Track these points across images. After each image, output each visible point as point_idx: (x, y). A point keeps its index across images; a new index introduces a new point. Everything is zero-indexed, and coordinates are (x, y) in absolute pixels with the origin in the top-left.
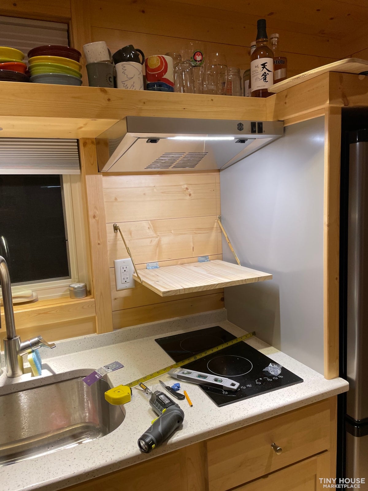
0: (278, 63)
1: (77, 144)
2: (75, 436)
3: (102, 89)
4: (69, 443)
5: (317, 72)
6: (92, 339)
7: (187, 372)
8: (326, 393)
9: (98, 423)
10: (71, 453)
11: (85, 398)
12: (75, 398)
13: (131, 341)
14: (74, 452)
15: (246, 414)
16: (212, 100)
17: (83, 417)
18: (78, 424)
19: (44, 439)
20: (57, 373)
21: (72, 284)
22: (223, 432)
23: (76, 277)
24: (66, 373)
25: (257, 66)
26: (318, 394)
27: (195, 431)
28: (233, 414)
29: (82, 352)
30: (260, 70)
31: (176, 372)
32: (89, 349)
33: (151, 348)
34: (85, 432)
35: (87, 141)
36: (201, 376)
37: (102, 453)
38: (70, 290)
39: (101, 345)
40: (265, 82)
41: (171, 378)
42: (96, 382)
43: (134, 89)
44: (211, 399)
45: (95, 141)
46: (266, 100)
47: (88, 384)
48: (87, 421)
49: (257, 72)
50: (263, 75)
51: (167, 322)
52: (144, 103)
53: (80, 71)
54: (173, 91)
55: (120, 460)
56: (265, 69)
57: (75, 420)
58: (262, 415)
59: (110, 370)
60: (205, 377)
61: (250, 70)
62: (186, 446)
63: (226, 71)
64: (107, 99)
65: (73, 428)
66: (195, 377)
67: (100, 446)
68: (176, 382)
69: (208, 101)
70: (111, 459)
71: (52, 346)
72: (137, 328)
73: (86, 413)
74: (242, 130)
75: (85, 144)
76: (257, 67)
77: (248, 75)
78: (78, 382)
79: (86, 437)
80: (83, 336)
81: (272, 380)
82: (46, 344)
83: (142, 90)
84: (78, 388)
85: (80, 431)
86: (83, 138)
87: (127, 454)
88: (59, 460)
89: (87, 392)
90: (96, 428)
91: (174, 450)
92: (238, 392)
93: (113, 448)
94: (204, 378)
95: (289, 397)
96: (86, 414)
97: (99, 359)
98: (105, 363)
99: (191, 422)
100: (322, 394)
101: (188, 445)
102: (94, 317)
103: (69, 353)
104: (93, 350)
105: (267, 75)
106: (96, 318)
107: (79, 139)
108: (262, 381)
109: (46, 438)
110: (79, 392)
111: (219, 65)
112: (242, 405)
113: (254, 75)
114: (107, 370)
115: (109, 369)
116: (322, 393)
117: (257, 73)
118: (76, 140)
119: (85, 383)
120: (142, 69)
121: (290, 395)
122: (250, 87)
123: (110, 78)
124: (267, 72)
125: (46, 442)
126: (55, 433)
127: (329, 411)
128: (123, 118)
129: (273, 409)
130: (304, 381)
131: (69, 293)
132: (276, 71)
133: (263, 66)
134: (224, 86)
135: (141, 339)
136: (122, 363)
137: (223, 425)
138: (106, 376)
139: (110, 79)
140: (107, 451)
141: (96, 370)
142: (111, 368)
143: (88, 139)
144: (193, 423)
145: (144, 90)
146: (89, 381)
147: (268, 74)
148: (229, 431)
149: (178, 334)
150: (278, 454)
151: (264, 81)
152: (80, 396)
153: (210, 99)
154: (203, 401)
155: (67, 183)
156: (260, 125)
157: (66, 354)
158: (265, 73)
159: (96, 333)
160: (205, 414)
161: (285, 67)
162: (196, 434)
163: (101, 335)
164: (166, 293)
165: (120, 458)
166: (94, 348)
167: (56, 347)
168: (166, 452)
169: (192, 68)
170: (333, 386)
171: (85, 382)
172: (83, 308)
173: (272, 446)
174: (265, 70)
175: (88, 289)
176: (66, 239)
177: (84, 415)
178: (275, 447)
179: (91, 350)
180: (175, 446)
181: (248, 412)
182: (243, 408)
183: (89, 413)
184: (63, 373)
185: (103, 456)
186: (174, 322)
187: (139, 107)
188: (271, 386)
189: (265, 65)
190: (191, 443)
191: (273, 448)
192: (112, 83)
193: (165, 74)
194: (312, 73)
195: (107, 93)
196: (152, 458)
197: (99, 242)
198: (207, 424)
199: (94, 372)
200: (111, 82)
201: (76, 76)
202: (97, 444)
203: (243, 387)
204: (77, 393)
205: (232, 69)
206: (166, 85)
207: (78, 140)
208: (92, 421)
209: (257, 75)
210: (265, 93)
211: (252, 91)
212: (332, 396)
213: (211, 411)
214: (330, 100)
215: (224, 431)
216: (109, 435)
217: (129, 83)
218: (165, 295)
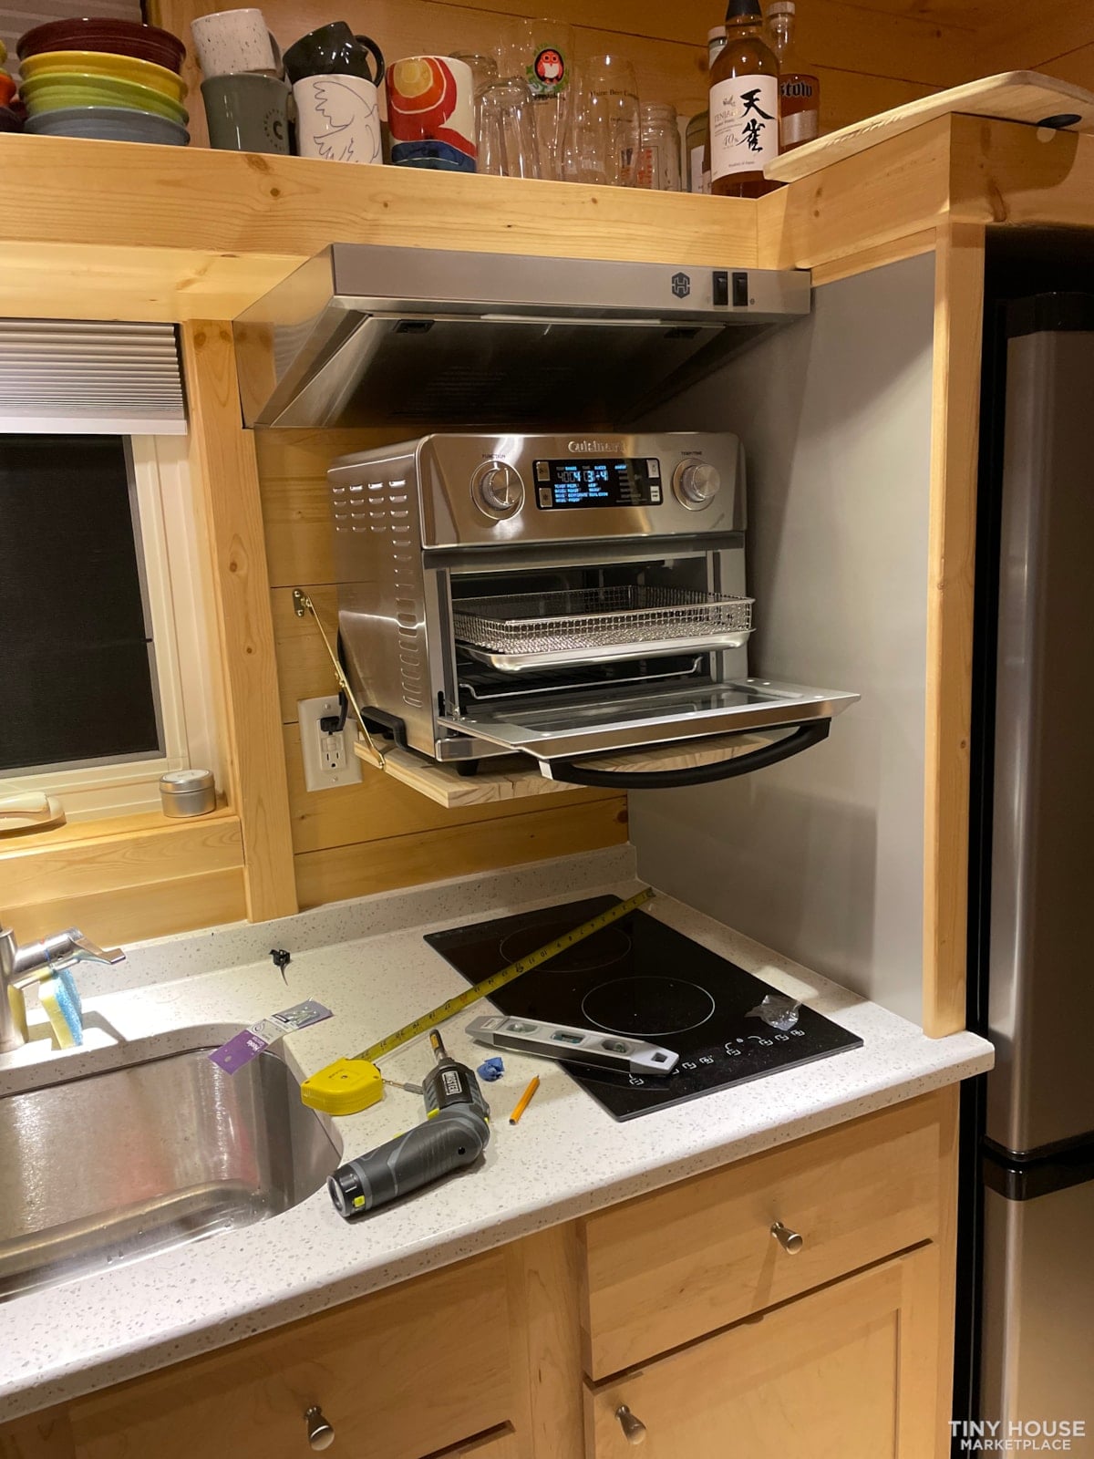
0: (791, 92)
1: (174, 339)
2: (190, 1222)
3: (254, 159)
4: (171, 1241)
5: (916, 115)
6: (235, 936)
7: (522, 1026)
8: (930, 1077)
9: (258, 1182)
10: (183, 1264)
11: (219, 1109)
12: (188, 1109)
13: (351, 943)
14: (192, 1262)
15: (700, 1141)
16: (595, 201)
17: (211, 1165)
18: (197, 1186)
19: (95, 1232)
20: (130, 1036)
21: (169, 773)
22: (633, 1193)
23: (181, 751)
24: (157, 1038)
25: (728, 99)
26: (907, 1079)
27: (552, 1193)
28: (660, 1140)
29: (205, 976)
30: (740, 112)
31: (489, 1027)
32: (227, 966)
33: (412, 962)
34: (220, 1209)
35: (206, 330)
36: (563, 1036)
37: (274, 1263)
38: (163, 792)
39: (262, 956)
40: (754, 149)
41: (476, 1046)
42: (249, 1064)
43: (352, 162)
44: (596, 1102)
45: (229, 329)
46: (756, 206)
47: (227, 1068)
48: (225, 1176)
49: (728, 118)
50: (748, 128)
51: (459, 886)
52: (386, 205)
53: (181, 100)
54: (473, 171)
55: (331, 1279)
56: (752, 108)
57: (187, 1174)
58: (745, 1142)
59: (291, 1026)
60: (578, 1039)
61: (707, 115)
62: (526, 1234)
63: (636, 114)
64: (270, 189)
65: (183, 1197)
66: (546, 1039)
67: (270, 1243)
68: (492, 1054)
69: (583, 203)
70: (305, 1278)
71: (115, 958)
72: (371, 903)
73: (222, 1153)
74: (686, 295)
75: (200, 339)
76: (729, 103)
77: (701, 129)
78: (195, 1064)
79: (222, 1223)
80: (207, 929)
81: (772, 1043)
82: (97, 954)
83: (378, 163)
84: (196, 1079)
85: (204, 1205)
86: (194, 322)
87: (350, 1263)
88: (147, 1285)
89: (225, 1092)
90: (253, 1197)
91: (490, 1247)
92: (675, 1079)
93: (308, 1245)
94: (574, 1042)
95: (824, 1088)
96: (222, 1157)
97: (259, 995)
98: (274, 1005)
99: (539, 1167)
100: (919, 1079)
101: (530, 1233)
102: (241, 873)
103: (165, 980)
104: (236, 969)
105: (758, 129)
106: (246, 874)
107: (181, 323)
108: (745, 1048)
109: (102, 1229)
110: (199, 1092)
111: (613, 92)
112: (687, 1113)
113: (718, 128)
114: (282, 1025)
115: (289, 1023)
116: (917, 1076)
117: (730, 121)
118: (173, 328)
119: (216, 1066)
120: (378, 100)
121: (824, 1082)
122: (707, 165)
123: (277, 124)
124: (760, 119)
125: (102, 1242)
126: (130, 1215)
127: (936, 1127)
128: (319, 251)
129: (777, 1124)
130: (865, 1044)
131: (160, 799)
132: (787, 118)
133: (748, 101)
134: (629, 163)
135: (382, 937)
136: (328, 1004)
137: (631, 1174)
138: (279, 1044)
139: (278, 127)
140: (291, 1257)
141: (248, 1026)
142: (293, 1020)
143: (210, 323)
144: (545, 1168)
145: (384, 163)
146: (228, 1059)
147: (762, 125)
148: (650, 1189)
149: (494, 921)
150: (792, 1252)
151: (752, 147)
152: (204, 1104)
153: (589, 199)
154: (571, 1107)
155: (147, 462)
156: (740, 281)
157: (155, 982)
158: (754, 122)
159: (246, 921)
160: (578, 1144)
161: (814, 106)
162: (554, 1201)
163: (260, 926)
164: (460, 796)
165: (331, 1274)
166: (241, 964)
167: (124, 958)
168: (465, 1253)
169: (531, 104)
170: (948, 1056)
171: (218, 1064)
172: (204, 844)
173: (775, 1230)
174: (753, 113)
175: (219, 788)
176: (147, 637)
177: (215, 1159)
178: (782, 1234)
179: (230, 970)
180: (494, 1235)
181: (704, 1134)
182: (692, 1122)
183: (230, 1154)
184: (150, 1038)
185: (278, 1270)
186: (480, 883)
187: (370, 216)
188: (771, 1061)
189: (755, 97)
190: (538, 1227)
191: (775, 1235)
192: (285, 142)
193: (448, 116)
194: (898, 116)
195: (270, 171)
196: (427, 1271)
197: (249, 645)
198: (586, 1170)
199: (243, 1033)
200: (280, 137)
201: (167, 115)
202: (260, 1236)
203: (687, 1064)
204: (192, 1096)
205: (652, 110)
206: (453, 151)
207: (177, 326)
208: (238, 1176)
209: (728, 129)
210: (752, 185)
211: (714, 178)
212: (945, 1083)
213: (596, 1133)
214: (952, 203)
215: (636, 1191)
216: (294, 1211)
217: (338, 143)
218: (457, 803)
